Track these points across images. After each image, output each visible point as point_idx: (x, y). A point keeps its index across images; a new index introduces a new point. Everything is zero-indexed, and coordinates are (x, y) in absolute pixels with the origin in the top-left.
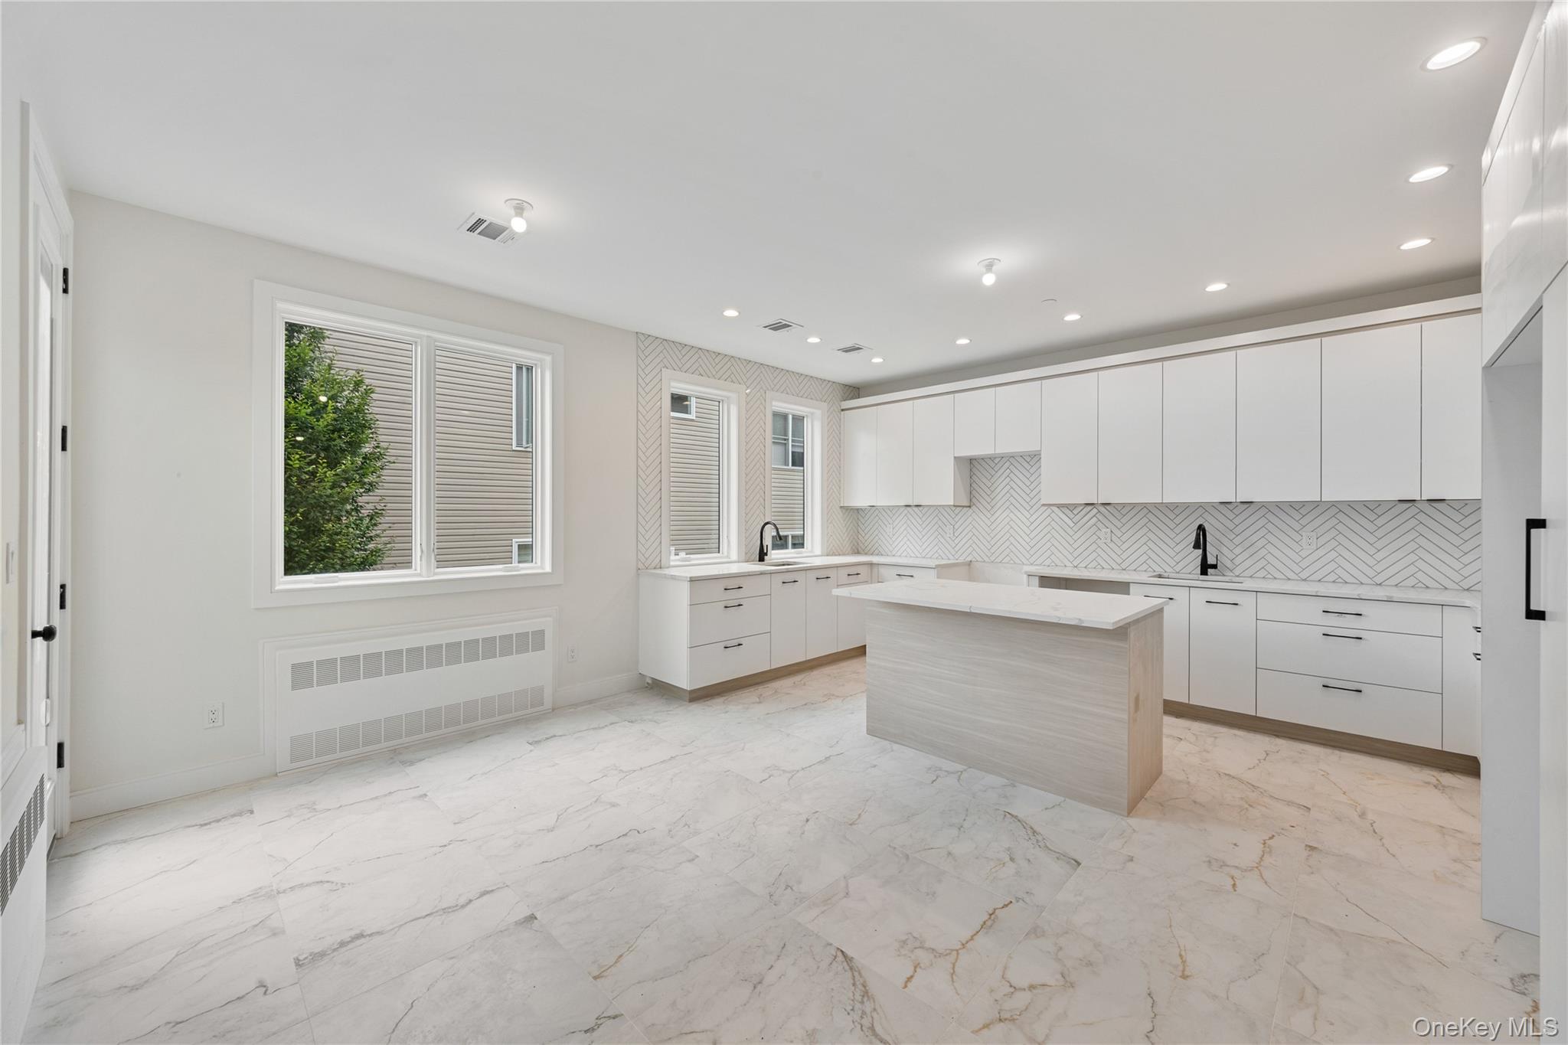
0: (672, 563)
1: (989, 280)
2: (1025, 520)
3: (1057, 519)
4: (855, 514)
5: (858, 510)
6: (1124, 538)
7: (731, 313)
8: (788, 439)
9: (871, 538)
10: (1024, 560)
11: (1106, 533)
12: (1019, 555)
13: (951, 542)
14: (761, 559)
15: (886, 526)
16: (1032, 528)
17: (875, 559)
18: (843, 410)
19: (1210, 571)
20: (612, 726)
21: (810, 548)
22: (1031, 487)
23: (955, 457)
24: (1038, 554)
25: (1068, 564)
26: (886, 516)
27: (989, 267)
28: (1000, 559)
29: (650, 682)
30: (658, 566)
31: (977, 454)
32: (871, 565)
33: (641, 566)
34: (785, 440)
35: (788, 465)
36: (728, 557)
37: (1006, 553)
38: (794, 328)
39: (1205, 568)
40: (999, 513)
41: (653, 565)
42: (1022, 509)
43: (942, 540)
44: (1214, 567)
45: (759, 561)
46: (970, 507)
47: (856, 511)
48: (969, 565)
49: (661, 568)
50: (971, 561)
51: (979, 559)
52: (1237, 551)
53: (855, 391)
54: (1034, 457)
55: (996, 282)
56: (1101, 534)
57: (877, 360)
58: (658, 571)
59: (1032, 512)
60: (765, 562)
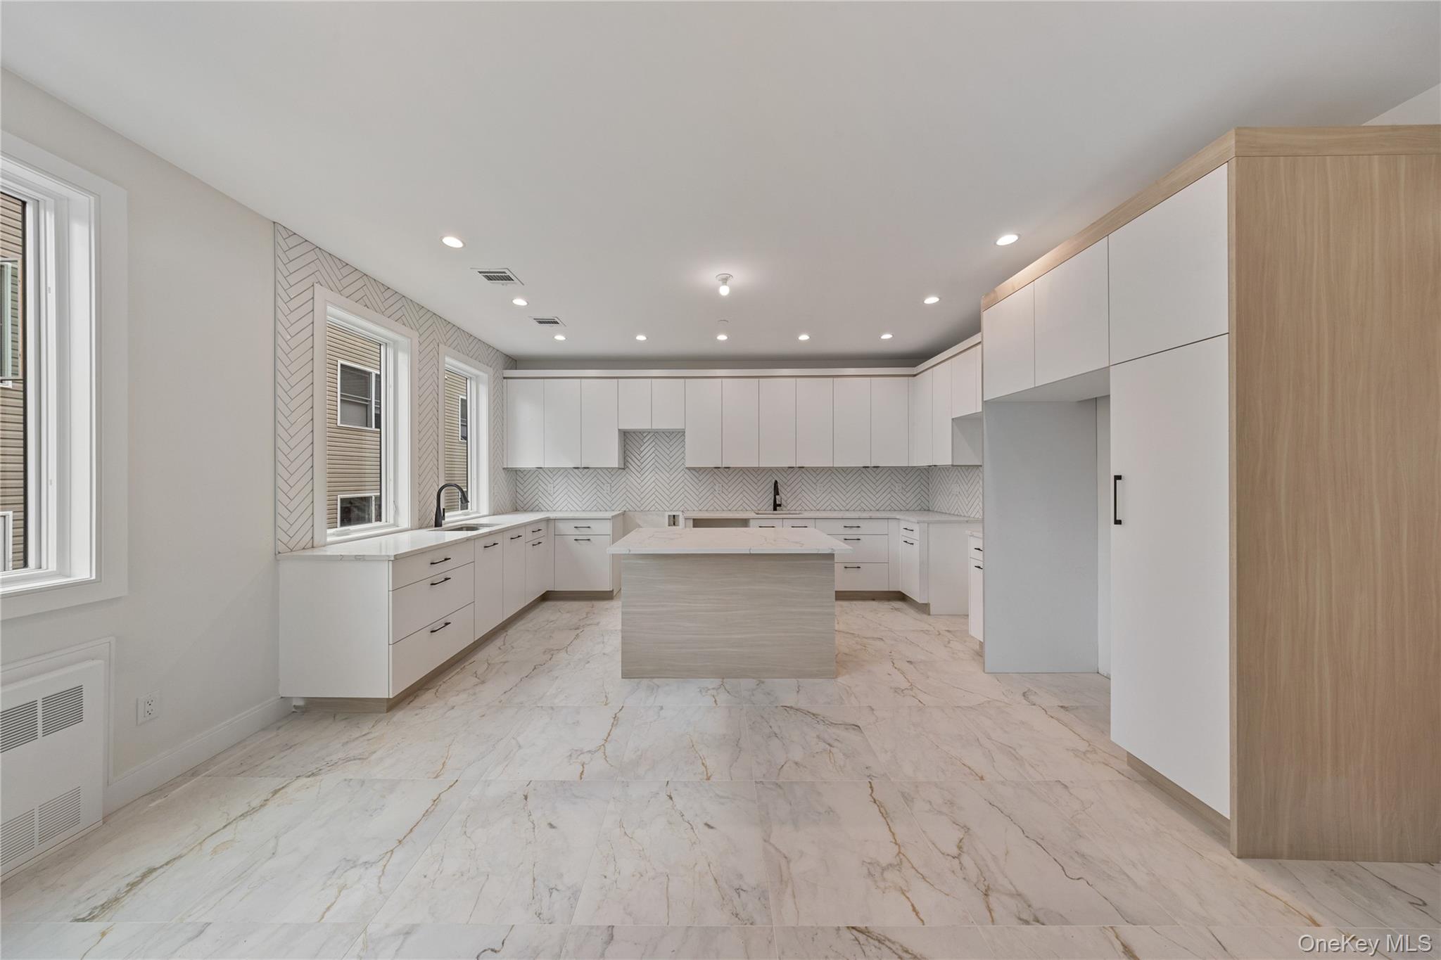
0: (329, 539)
1: (724, 291)
2: (666, 479)
3: (688, 478)
4: (515, 476)
5: (516, 471)
6: (729, 490)
7: (452, 242)
8: (371, 401)
9: (531, 496)
10: (665, 507)
11: (719, 487)
12: (662, 504)
13: (608, 497)
14: (438, 524)
15: (547, 486)
16: (671, 484)
17: (552, 515)
18: (504, 378)
19: (778, 508)
20: (277, 795)
21: (475, 509)
22: (671, 455)
23: (619, 430)
24: (676, 503)
25: (696, 509)
26: (546, 476)
27: (725, 281)
28: (647, 509)
29: (301, 703)
30: (310, 545)
31: (630, 428)
32: (548, 520)
33: (281, 547)
34: (367, 401)
35: (371, 427)
36: (395, 525)
37: (652, 503)
38: (515, 283)
39: (776, 506)
40: (646, 474)
41: (302, 544)
42: (664, 472)
43: (600, 495)
44: (780, 505)
45: (436, 526)
46: (624, 469)
47: (515, 473)
48: (624, 514)
49: (313, 547)
50: (625, 511)
51: (631, 509)
52: (789, 495)
53: (514, 362)
54: (681, 433)
55: (730, 293)
56: (716, 488)
57: (560, 338)
58: (309, 553)
59: (671, 473)
60: (444, 526)
